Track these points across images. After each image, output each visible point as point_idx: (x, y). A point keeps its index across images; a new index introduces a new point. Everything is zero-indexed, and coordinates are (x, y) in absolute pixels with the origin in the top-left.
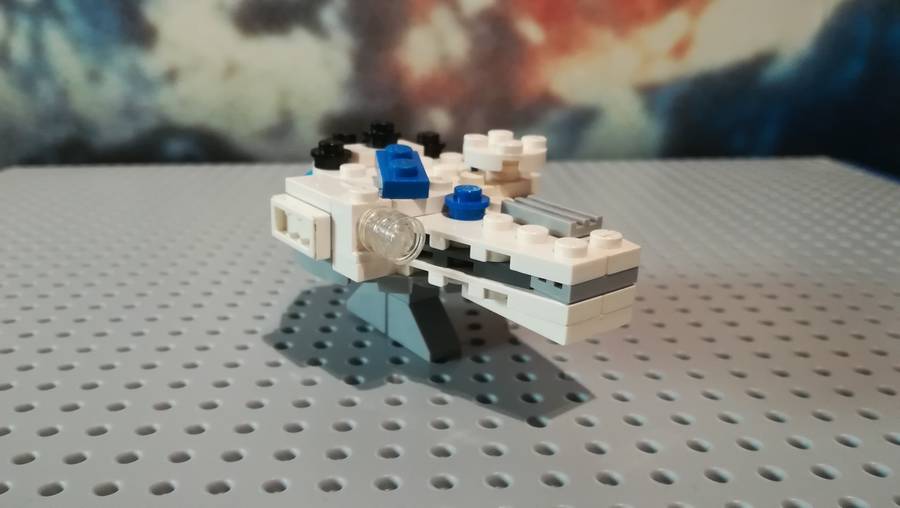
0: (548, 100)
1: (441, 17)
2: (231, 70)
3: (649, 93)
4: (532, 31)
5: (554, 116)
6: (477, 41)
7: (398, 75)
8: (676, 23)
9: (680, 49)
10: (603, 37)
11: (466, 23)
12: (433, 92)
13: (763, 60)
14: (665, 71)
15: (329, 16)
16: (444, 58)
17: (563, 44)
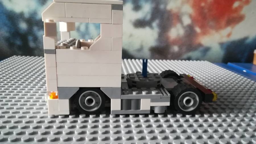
0: (200, 45)
1: (179, 26)
2: (131, 36)
3: (221, 44)
4: (198, 30)
5: (201, 49)
6: (186, 31)
7: (168, 38)
8: (229, 29)
9: (229, 35)
10: (213, 32)
11: (184, 27)
12: (175, 42)
13: (246, 39)
14: (225, 40)
15: (155, 24)
16: (178, 35)
17: (204, 33)
